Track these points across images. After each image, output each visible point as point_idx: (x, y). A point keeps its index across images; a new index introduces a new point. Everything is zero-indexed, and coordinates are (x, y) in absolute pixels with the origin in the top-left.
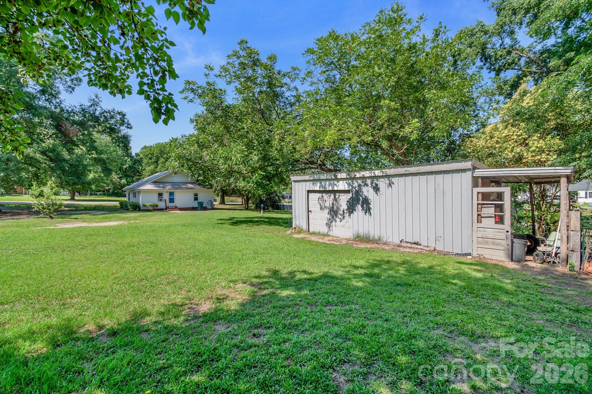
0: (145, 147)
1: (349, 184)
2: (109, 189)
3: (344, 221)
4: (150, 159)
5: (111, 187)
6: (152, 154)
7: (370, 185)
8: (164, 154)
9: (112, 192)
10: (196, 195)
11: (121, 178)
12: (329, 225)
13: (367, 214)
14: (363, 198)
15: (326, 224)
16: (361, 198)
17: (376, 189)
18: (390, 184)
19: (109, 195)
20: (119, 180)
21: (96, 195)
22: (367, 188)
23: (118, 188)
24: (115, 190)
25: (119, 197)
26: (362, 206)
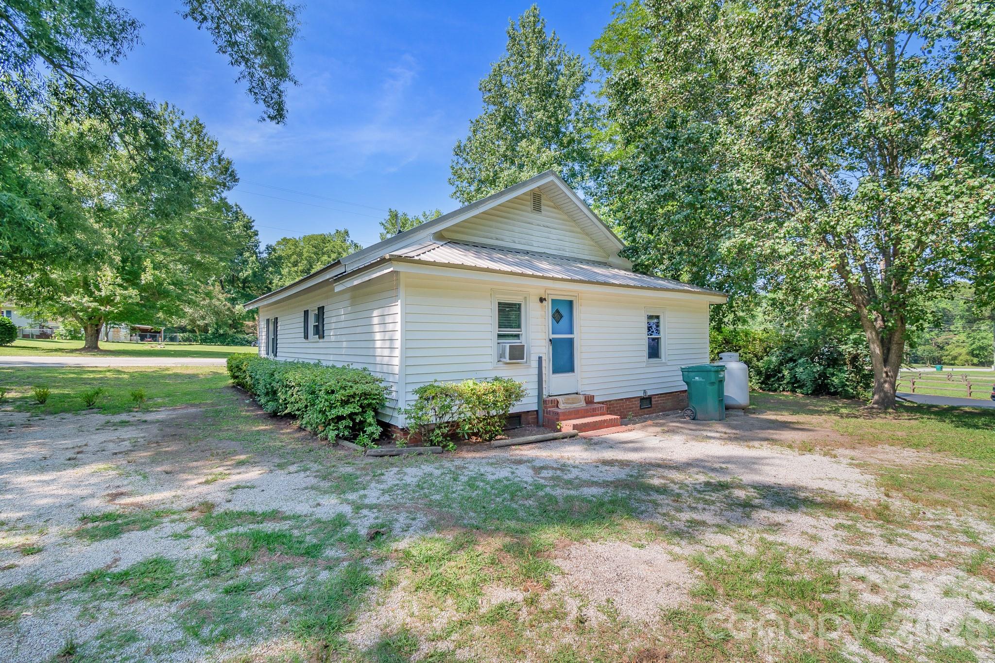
0: (285, 241)
2: (207, 325)
4: (295, 264)
5: (210, 319)
6: (300, 255)
8: (323, 254)
9: (213, 334)
10: (654, 324)
11: (233, 301)
19: (204, 341)
20: (229, 305)
21: (173, 339)
23: (226, 324)
24: (219, 326)
25: (228, 345)
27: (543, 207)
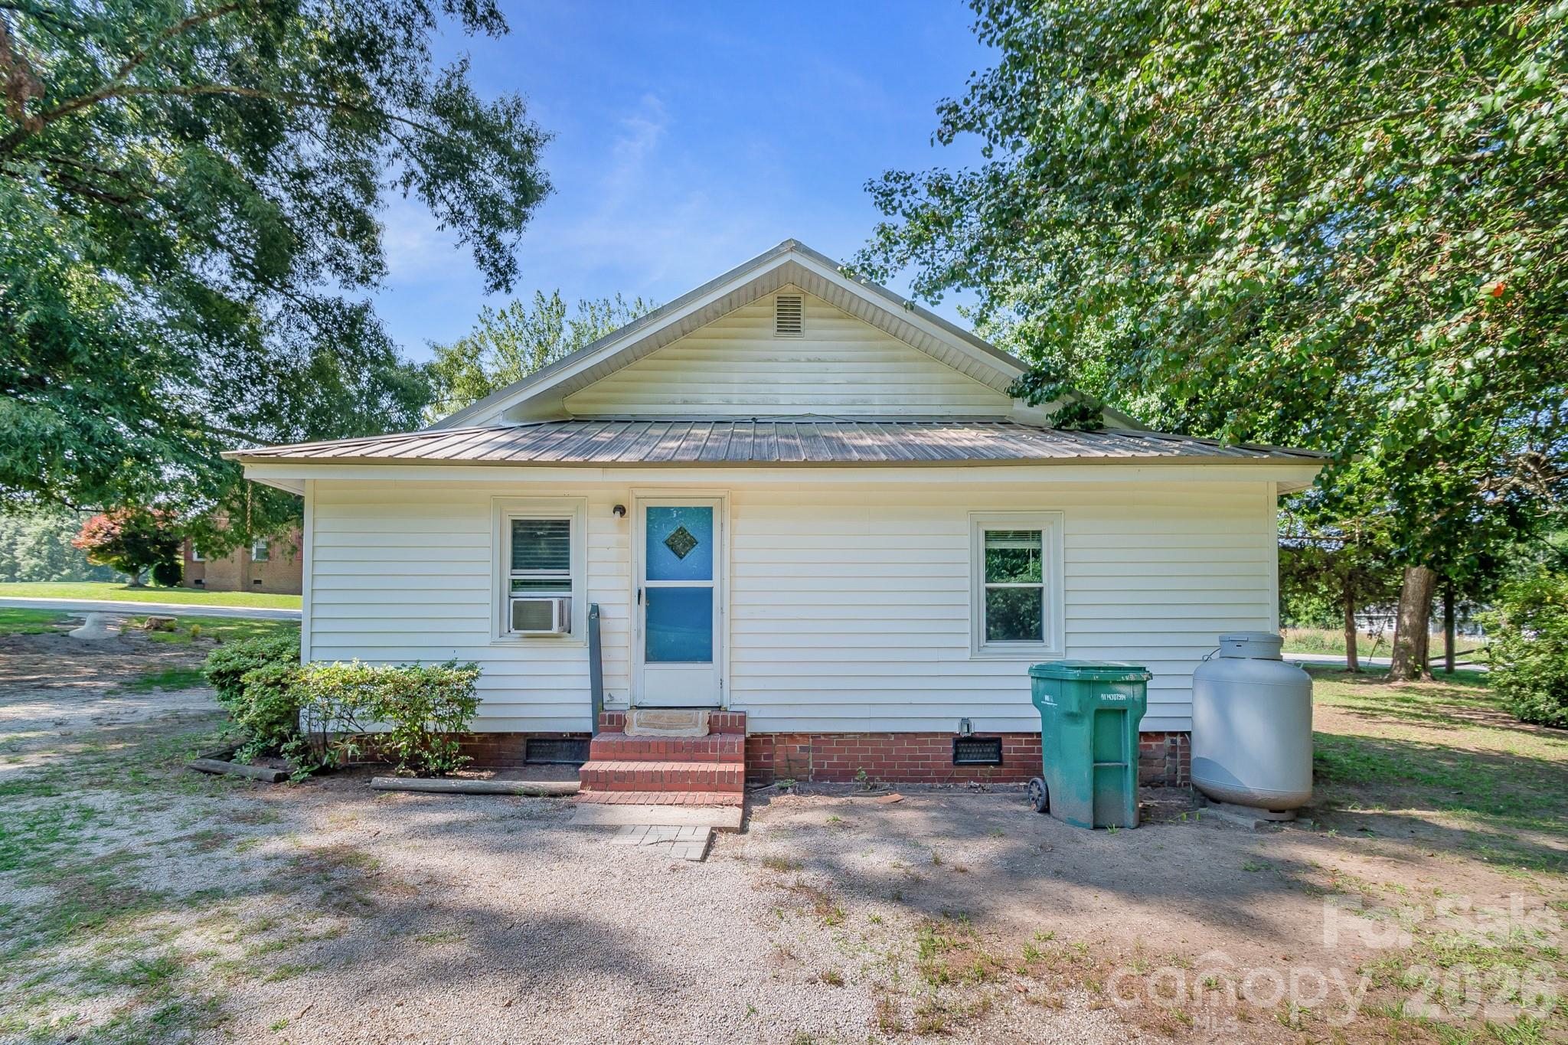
27: (806, 322)
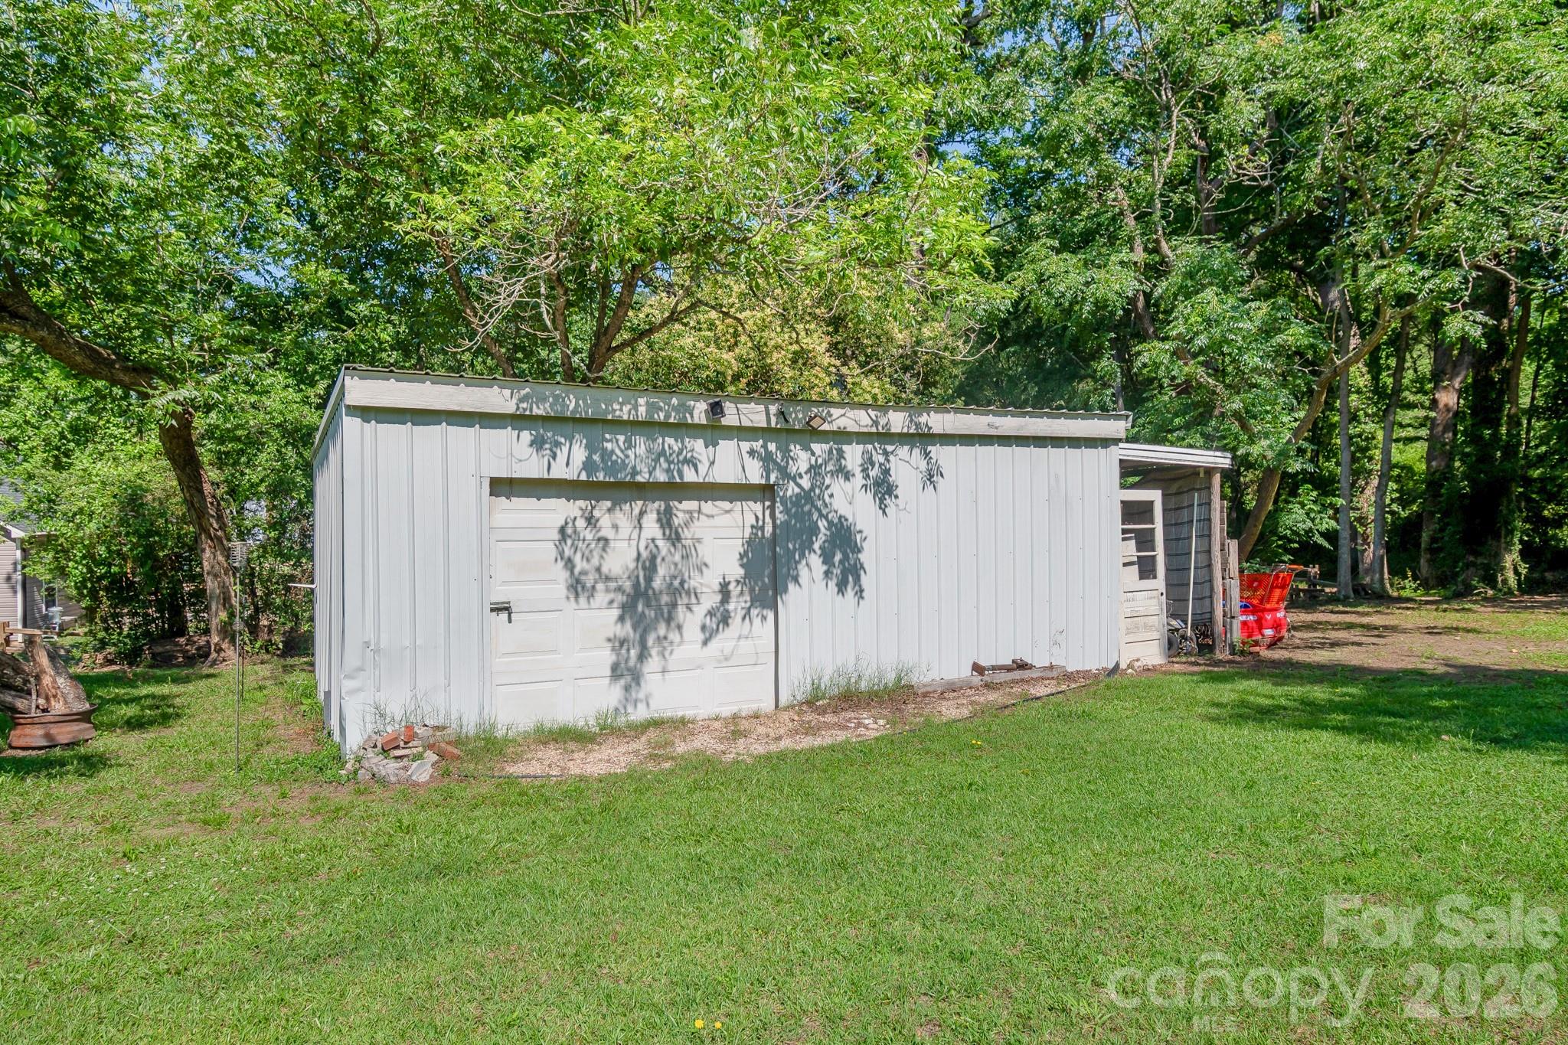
1: (767, 459)
3: (724, 641)
7: (859, 476)
12: (627, 674)
13: (850, 592)
14: (830, 523)
15: (615, 667)
16: (822, 524)
17: (883, 489)
18: (929, 471)
22: (848, 486)
26: (827, 559)
